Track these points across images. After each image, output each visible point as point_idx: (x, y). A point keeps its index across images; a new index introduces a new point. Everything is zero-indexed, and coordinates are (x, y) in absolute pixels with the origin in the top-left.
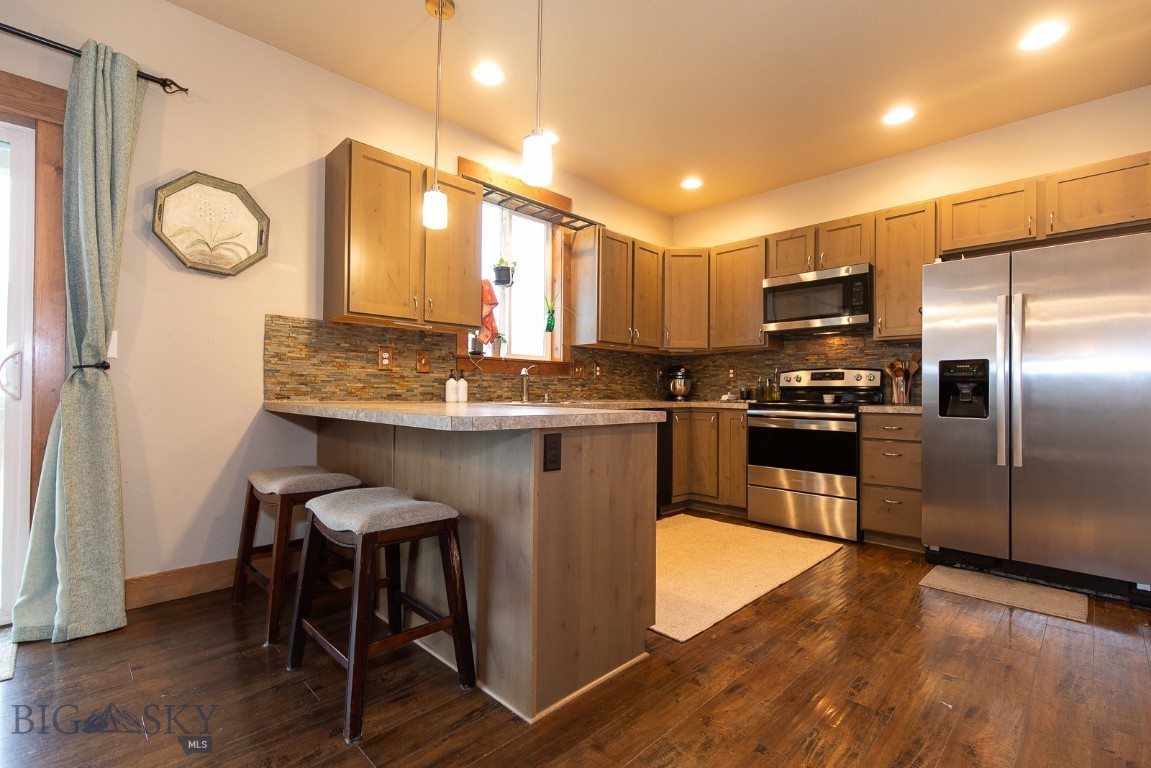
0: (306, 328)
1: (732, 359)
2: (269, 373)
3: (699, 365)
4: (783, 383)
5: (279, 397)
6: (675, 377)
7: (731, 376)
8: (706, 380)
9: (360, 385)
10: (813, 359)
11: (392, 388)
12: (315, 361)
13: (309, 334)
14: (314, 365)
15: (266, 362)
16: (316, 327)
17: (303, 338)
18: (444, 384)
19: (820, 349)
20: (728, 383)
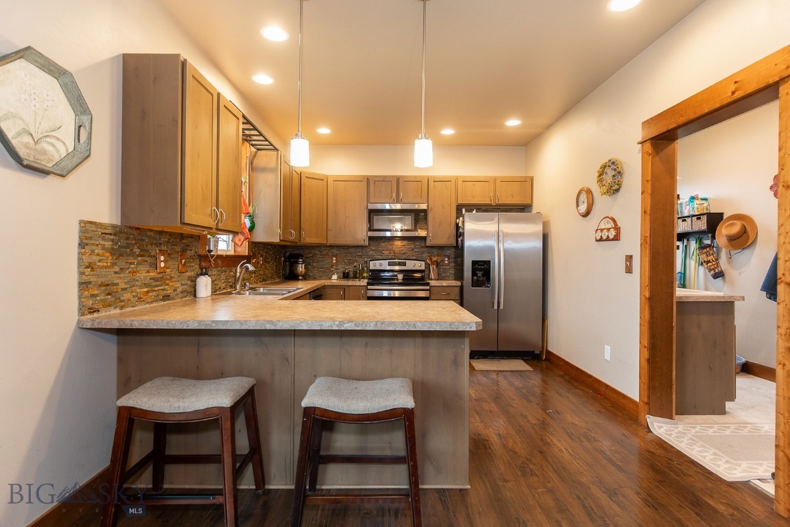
0: (111, 234)
1: (335, 251)
2: (84, 285)
3: (310, 253)
4: (372, 267)
5: (92, 310)
6: (297, 263)
7: (334, 261)
8: (315, 264)
9: (146, 290)
10: (386, 252)
11: (164, 290)
12: (117, 269)
13: (112, 240)
14: (116, 273)
15: (81, 274)
16: (117, 232)
17: (108, 244)
18: (195, 281)
19: (391, 247)
20: (332, 267)
